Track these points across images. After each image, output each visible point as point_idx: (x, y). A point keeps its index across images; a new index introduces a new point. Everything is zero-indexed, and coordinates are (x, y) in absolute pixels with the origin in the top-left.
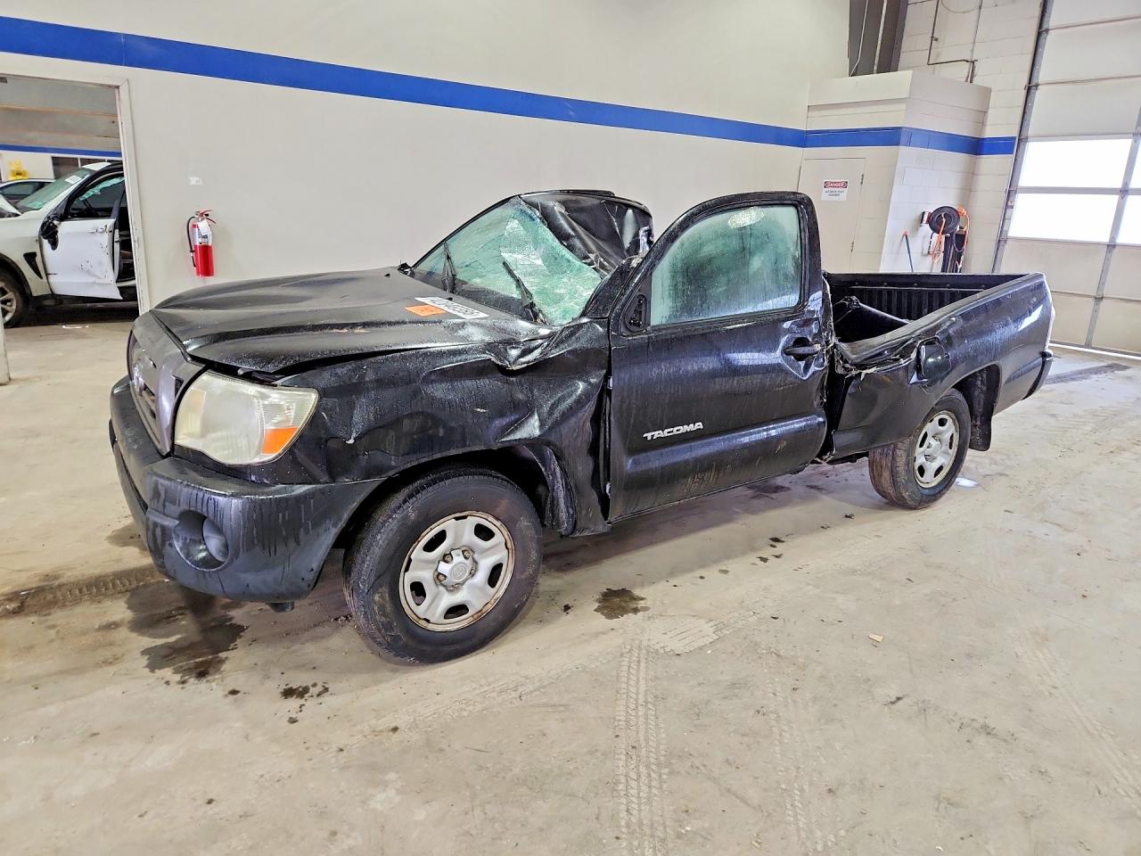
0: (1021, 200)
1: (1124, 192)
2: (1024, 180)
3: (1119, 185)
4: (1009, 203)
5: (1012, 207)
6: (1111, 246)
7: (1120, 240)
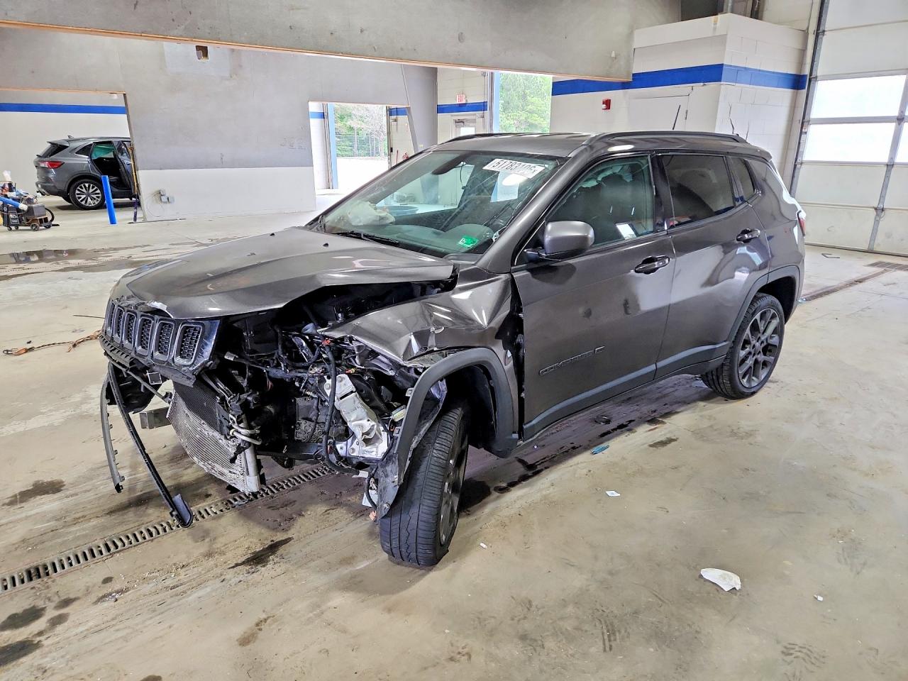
0: (812, 130)
1: (900, 120)
2: (815, 113)
3: (896, 113)
4: (803, 130)
5: (806, 133)
6: (890, 165)
7: (898, 159)
